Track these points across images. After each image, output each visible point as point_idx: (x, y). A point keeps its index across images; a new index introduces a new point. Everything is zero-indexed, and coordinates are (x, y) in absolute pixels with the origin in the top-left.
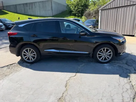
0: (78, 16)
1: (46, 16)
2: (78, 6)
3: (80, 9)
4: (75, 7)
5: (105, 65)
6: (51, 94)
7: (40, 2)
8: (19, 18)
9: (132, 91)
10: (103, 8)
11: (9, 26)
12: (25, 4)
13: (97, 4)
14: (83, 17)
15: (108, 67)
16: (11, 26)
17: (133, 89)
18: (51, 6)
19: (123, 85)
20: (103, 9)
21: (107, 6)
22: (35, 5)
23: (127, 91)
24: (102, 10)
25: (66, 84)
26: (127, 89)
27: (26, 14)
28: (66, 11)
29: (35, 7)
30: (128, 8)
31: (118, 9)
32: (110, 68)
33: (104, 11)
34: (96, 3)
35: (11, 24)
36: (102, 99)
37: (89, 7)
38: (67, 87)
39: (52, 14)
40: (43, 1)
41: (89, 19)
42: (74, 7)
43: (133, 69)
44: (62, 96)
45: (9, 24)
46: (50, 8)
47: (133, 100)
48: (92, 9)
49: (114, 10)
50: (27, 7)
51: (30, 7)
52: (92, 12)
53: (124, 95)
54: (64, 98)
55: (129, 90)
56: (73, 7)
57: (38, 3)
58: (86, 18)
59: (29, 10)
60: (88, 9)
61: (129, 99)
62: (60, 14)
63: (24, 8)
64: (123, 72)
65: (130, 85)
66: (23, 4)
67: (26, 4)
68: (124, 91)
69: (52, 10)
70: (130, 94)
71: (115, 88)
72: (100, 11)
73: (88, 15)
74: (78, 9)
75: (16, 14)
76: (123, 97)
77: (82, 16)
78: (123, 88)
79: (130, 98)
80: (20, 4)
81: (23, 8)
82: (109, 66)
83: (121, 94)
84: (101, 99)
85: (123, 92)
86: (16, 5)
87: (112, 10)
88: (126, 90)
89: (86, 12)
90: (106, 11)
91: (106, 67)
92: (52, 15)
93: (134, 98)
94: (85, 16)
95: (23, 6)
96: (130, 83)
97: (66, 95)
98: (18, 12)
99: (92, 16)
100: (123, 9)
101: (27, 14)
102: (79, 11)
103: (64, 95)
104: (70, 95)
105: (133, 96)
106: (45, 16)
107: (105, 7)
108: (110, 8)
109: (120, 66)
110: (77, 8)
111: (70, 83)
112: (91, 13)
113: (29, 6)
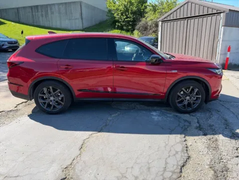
0: (127, 31)
1: (72, 29)
2: (127, 13)
3: (130, 18)
4: (122, 14)
5: (153, 115)
6: (53, 162)
7: (62, 3)
8: (22, 32)
9: (183, 155)
10: (165, 18)
11: (3, 45)
12: (34, 6)
13: (159, 11)
14: (136, 32)
15: (156, 118)
16: (6, 47)
17: (186, 151)
18: (80, 12)
19: (172, 146)
20: (165, 20)
21: (172, 15)
22: (51, 9)
23: (175, 155)
24: (163, 21)
25: (82, 145)
26: (177, 152)
27: (35, 24)
28: (107, 20)
29: (52, 13)
30: (205, 19)
31: (189, 21)
32: (160, 118)
33: (166, 24)
34: (157, 8)
35: (6, 43)
36: (134, 167)
37: (146, 15)
38: (82, 150)
39: (81, 25)
40: (66, 3)
41: (145, 35)
42: (120, 15)
43: (196, 121)
44: (71, 164)
45: (3, 43)
46: (78, 16)
47: (181, 169)
48: (150, 18)
49: (182, 22)
50: (38, 11)
51: (44, 13)
52: (150, 23)
53: (169, 160)
54: (72, 167)
55: (179, 153)
56: (118, 15)
57: (56, 7)
58: (139, 33)
59: (41, 18)
60: (144, 19)
61: (175, 167)
62: (96, 25)
63: (33, 14)
64: (179, 125)
65: (183, 145)
66: (31, 7)
67: (37, 6)
68: (171, 155)
69: (82, 19)
70: (178, 160)
71: (158, 151)
72: (160, 23)
73: (143, 29)
74: (127, 18)
75: (18, 24)
76: (166, 163)
77: (134, 30)
78: (171, 150)
79: (178, 165)
80: (24, 8)
81: (30, 14)
82: (159, 116)
83: (165, 160)
84: (132, 168)
85: (169, 156)
86: (18, 9)
87: (179, 22)
88: (175, 153)
89: (141, 23)
90: (169, 23)
91: (153, 117)
92: (81, 28)
93: (183, 166)
94: (138, 30)
95: (30, 11)
96: (184, 143)
97: (77, 162)
98: (22, 21)
99: (151, 31)
100: (196, 20)
101: (38, 24)
102: (128, 22)
103: (74, 161)
104: (84, 162)
105: (182, 162)
106: (69, 28)
107: (168, 16)
108: (175, 18)
109: (177, 116)
110: (125, 17)
111: (88, 143)
112: (148, 26)
113: (42, 12)
